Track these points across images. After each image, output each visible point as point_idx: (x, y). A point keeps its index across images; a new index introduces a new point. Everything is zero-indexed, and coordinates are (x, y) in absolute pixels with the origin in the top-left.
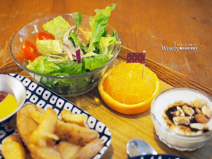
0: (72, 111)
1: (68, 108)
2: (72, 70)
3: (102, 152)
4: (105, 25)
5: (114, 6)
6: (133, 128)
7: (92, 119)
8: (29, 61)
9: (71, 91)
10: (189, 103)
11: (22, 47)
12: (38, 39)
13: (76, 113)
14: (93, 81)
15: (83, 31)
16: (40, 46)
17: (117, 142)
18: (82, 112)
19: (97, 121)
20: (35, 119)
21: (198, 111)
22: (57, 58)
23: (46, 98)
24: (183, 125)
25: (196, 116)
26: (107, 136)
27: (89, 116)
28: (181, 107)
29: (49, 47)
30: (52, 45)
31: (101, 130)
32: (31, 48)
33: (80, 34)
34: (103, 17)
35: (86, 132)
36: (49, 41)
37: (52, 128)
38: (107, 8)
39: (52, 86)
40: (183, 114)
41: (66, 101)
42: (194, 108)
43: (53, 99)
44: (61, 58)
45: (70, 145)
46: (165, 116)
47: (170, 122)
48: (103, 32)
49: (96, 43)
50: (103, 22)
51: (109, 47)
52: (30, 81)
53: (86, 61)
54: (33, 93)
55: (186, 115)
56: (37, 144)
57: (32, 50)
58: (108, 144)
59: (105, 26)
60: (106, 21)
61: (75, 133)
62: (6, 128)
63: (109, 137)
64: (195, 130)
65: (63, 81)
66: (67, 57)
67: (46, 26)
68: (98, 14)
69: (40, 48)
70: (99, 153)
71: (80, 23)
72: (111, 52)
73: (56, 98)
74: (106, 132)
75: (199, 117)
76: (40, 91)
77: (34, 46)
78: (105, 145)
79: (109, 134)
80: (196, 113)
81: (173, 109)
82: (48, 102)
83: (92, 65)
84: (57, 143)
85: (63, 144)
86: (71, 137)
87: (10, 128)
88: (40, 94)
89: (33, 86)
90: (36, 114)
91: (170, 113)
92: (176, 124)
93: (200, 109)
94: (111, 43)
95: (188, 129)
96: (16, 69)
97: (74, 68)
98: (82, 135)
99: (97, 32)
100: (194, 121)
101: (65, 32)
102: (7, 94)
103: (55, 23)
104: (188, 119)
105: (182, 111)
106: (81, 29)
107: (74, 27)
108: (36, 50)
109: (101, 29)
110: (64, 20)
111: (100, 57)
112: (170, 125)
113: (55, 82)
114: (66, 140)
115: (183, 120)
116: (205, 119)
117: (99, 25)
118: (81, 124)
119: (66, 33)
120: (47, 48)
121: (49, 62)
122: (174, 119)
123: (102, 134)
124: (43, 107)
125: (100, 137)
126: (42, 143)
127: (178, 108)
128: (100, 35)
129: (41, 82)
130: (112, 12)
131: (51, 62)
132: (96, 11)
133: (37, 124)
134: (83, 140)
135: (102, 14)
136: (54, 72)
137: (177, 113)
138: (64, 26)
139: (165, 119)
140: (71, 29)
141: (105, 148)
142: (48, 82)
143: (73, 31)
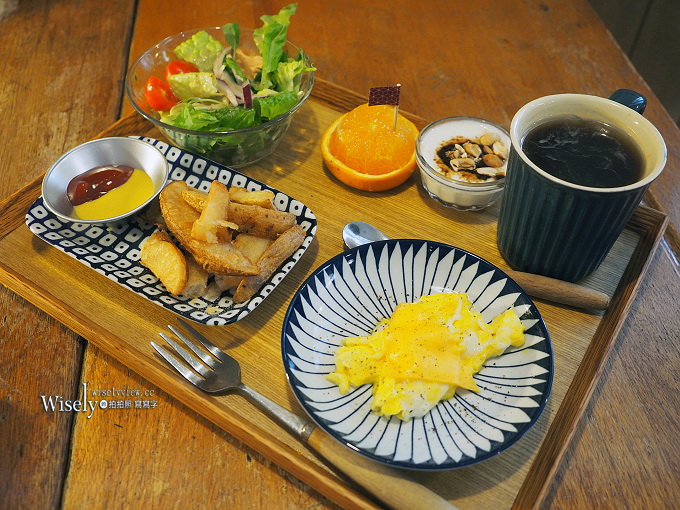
0: (246, 187)
1: (239, 183)
2: (238, 121)
3: (306, 245)
4: (282, 41)
5: (293, 8)
6: (347, 207)
7: (280, 196)
8: (161, 112)
9: (239, 157)
10: (473, 139)
11: (146, 88)
12: (169, 74)
13: (253, 190)
14: (274, 138)
15: (244, 56)
16: (176, 85)
17: (325, 231)
18: (264, 188)
19: (290, 199)
20: (192, 203)
21: (488, 150)
22: (209, 103)
23: (200, 171)
24: (465, 171)
25: (485, 157)
26: (309, 220)
27: (276, 192)
28: (461, 144)
29: (192, 85)
30: (198, 82)
31: (299, 213)
32: (162, 90)
33: (239, 61)
34: (278, 27)
35: (278, 216)
36: (191, 75)
37: (224, 214)
38: (282, 12)
39: (208, 151)
40: (465, 155)
41: (233, 174)
42: (481, 146)
43: (212, 172)
44: (215, 103)
45: (254, 238)
46: (438, 158)
47: (446, 167)
48: (281, 54)
49: (272, 75)
50: (279, 37)
51: (295, 80)
52: (167, 146)
53: (263, 103)
54: (176, 164)
55: (471, 156)
56: (202, 241)
57: (164, 93)
58: (313, 232)
59: (283, 44)
60: (284, 35)
61: (260, 219)
62: (142, 224)
63: (313, 222)
64: (486, 177)
65: (225, 139)
66: (225, 101)
67: (180, 50)
68: (266, 24)
69: (176, 88)
70: (302, 247)
71: (237, 42)
72: (298, 86)
73: (216, 170)
74: (308, 214)
75: (489, 158)
76: (186, 161)
77: (165, 85)
78: (309, 233)
79: (313, 217)
80: (484, 153)
81: (450, 147)
82: (203, 177)
83: (272, 109)
84: (234, 235)
85: (243, 239)
86: (254, 225)
87: (147, 224)
88: (188, 165)
89: (173, 154)
90: (190, 196)
91: (445, 154)
92: (456, 169)
93: (491, 147)
94: (299, 72)
95: (474, 176)
96: (141, 125)
97: (242, 118)
98: (272, 220)
99: (272, 56)
100: (482, 164)
101: (215, 58)
102: (133, 170)
103: (195, 43)
104: (472, 162)
105: (463, 150)
106: (239, 52)
107: (229, 48)
108: (169, 93)
109: (276, 49)
110: (210, 37)
111: (284, 96)
112: (447, 172)
113: (213, 143)
114: (247, 232)
115: (465, 163)
116: (499, 160)
117: (273, 42)
118: (267, 206)
119: (218, 59)
120: (189, 88)
121: (196, 112)
122: (452, 162)
123: (301, 219)
124: (197, 186)
125: (299, 223)
126: (211, 238)
127: (457, 146)
128: (277, 60)
129: (187, 144)
130: (292, 18)
131: (202, 111)
132: (263, 18)
133: (199, 213)
134: (275, 229)
135: (276, 24)
136: (209, 127)
137: (456, 153)
138: (211, 48)
139: (438, 162)
140: (224, 52)
141: (310, 239)
142: (199, 144)
143: (229, 56)
